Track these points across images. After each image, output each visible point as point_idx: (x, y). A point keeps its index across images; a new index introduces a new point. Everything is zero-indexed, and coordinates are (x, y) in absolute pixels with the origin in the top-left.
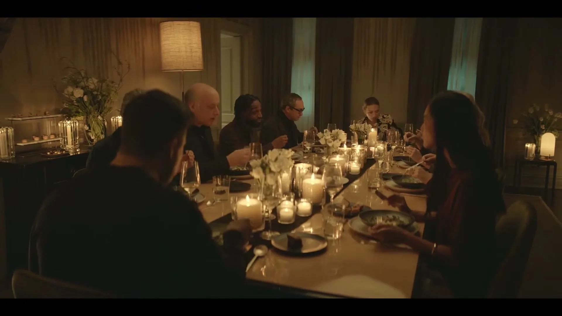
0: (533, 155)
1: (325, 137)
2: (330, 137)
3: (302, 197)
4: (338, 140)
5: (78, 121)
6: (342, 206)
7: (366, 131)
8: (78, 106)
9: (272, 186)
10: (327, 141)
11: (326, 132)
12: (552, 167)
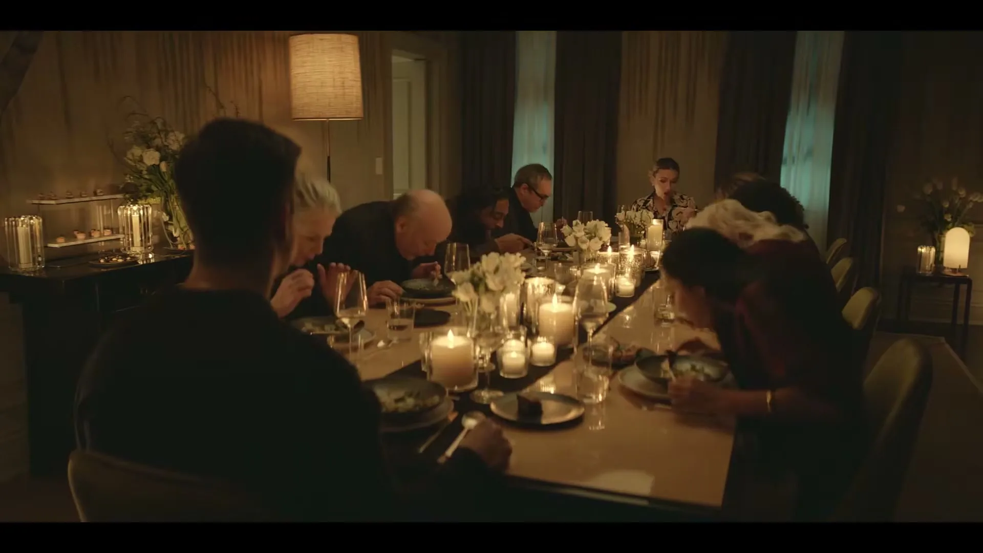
0: (931, 265)
1: (575, 233)
2: (583, 233)
3: (538, 334)
4: (597, 239)
5: (151, 205)
6: (607, 348)
7: (645, 223)
8: (150, 180)
9: (490, 314)
10: (579, 240)
11: (577, 224)
12: (964, 287)
